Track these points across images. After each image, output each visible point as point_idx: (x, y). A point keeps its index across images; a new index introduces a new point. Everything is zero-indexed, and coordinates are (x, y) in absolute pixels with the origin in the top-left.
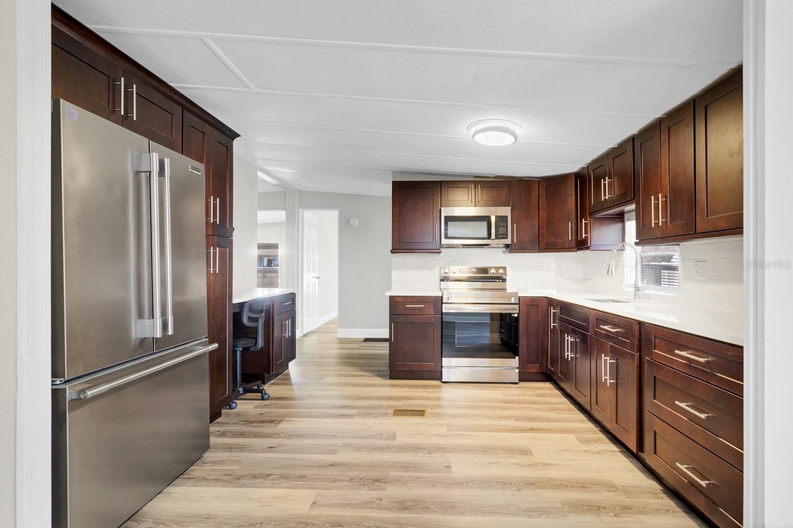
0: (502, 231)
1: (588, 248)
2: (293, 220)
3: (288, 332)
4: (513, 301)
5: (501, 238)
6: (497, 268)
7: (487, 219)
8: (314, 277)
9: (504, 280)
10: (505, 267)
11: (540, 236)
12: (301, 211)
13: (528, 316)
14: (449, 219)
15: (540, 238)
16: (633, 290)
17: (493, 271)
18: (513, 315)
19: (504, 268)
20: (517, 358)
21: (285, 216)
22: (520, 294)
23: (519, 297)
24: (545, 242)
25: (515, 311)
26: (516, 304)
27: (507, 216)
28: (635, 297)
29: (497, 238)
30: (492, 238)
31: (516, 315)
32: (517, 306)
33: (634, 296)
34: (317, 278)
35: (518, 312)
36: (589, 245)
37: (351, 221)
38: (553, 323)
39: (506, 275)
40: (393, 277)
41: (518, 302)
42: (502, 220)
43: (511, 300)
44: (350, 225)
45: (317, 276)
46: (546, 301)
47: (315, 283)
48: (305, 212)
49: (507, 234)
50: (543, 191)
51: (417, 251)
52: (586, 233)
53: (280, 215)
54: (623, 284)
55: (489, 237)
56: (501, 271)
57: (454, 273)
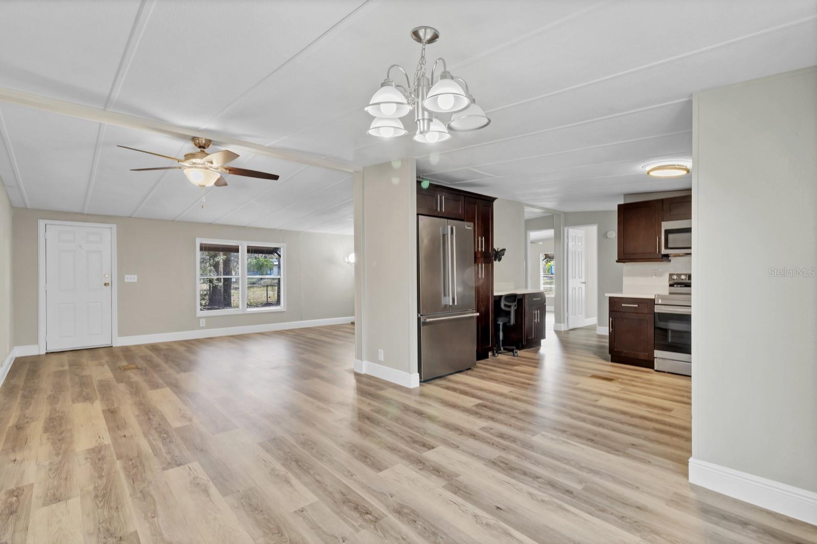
2: (559, 237)
3: (537, 318)
8: (581, 283)
12: (566, 229)
14: (668, 232)
21: (553, 233)
34: (583, 283)
37: (608, 234)
40: (624, 283)
44: (607, 237)
45: (584, 282)
47: (581, 288)
53: (550, 233)
57: (682, 279)
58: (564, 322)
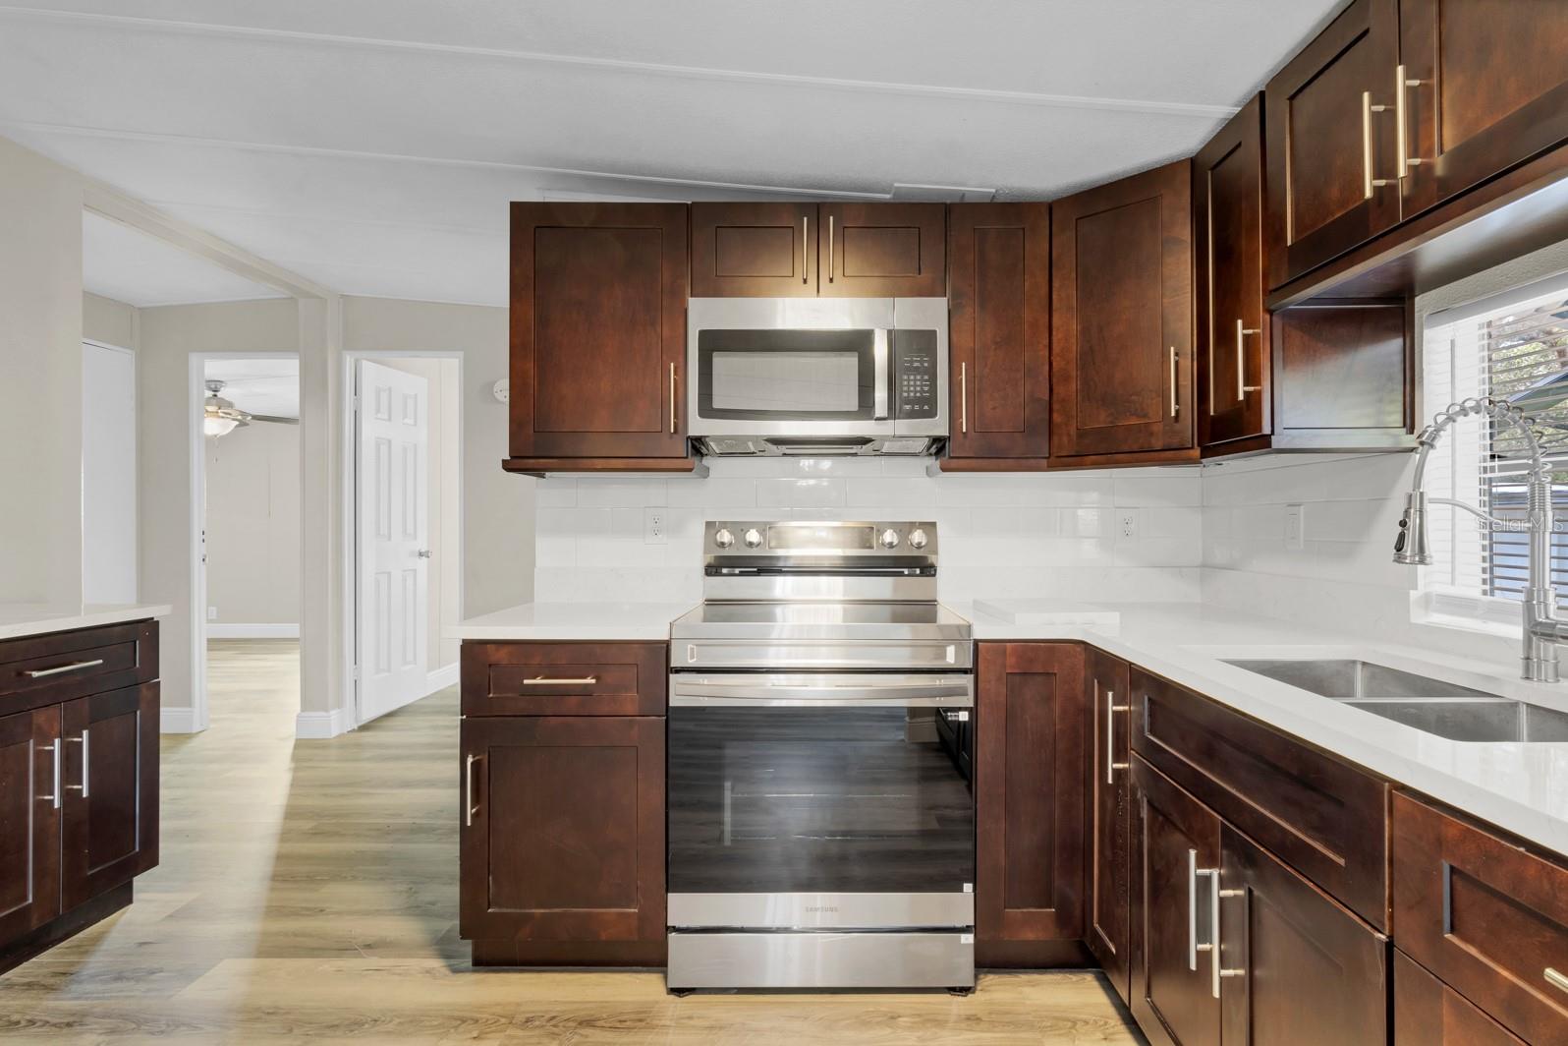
0: (912, 385)
1: (1263, 443)
2: (318, 387)
4: (951, 658)
5: (912, 415)
6: (905, 528)
7: (857, 343)
9: (927, 569)
10: (933, 524)
11: (1056, 407)
12: (349, 360)
13: (1011, 716)
14: (716, 342)
15: (1055, 416)
16: (1517, 632)
17: (889, 536)
18: (951, 717)
19: (930, 527)
20: (968, 887)
22: (979, 633)
23: (976, 643)
24: (1073, 431)
25: (959, 700)
26: (965, 671)
27: (935, 332)
28: (1527, 669)
29: (893, 413)
30: (878, 414)
31: (964, 716)
32: (967, 681)
33: (1521, 663)
34: (421, 554)
35: (971, 704)
36: (1266, 430)
38: (1116, 760)
39: (936, 552)
40: (541, 561)
41: (969, 665)
42: (914, 344)
43: (943, 656)
45: (425, 550)
46: (1082, 657)
47: (413, 572)
48: (365, 365)
49: (932, 400)
50: (1065, 241)
51: (600, 463)
52: (1252, 378)
54: (1413, 594)
55: (865, 408)
56: (918, 536)
57: (751, 544)
58: (340, 704)
